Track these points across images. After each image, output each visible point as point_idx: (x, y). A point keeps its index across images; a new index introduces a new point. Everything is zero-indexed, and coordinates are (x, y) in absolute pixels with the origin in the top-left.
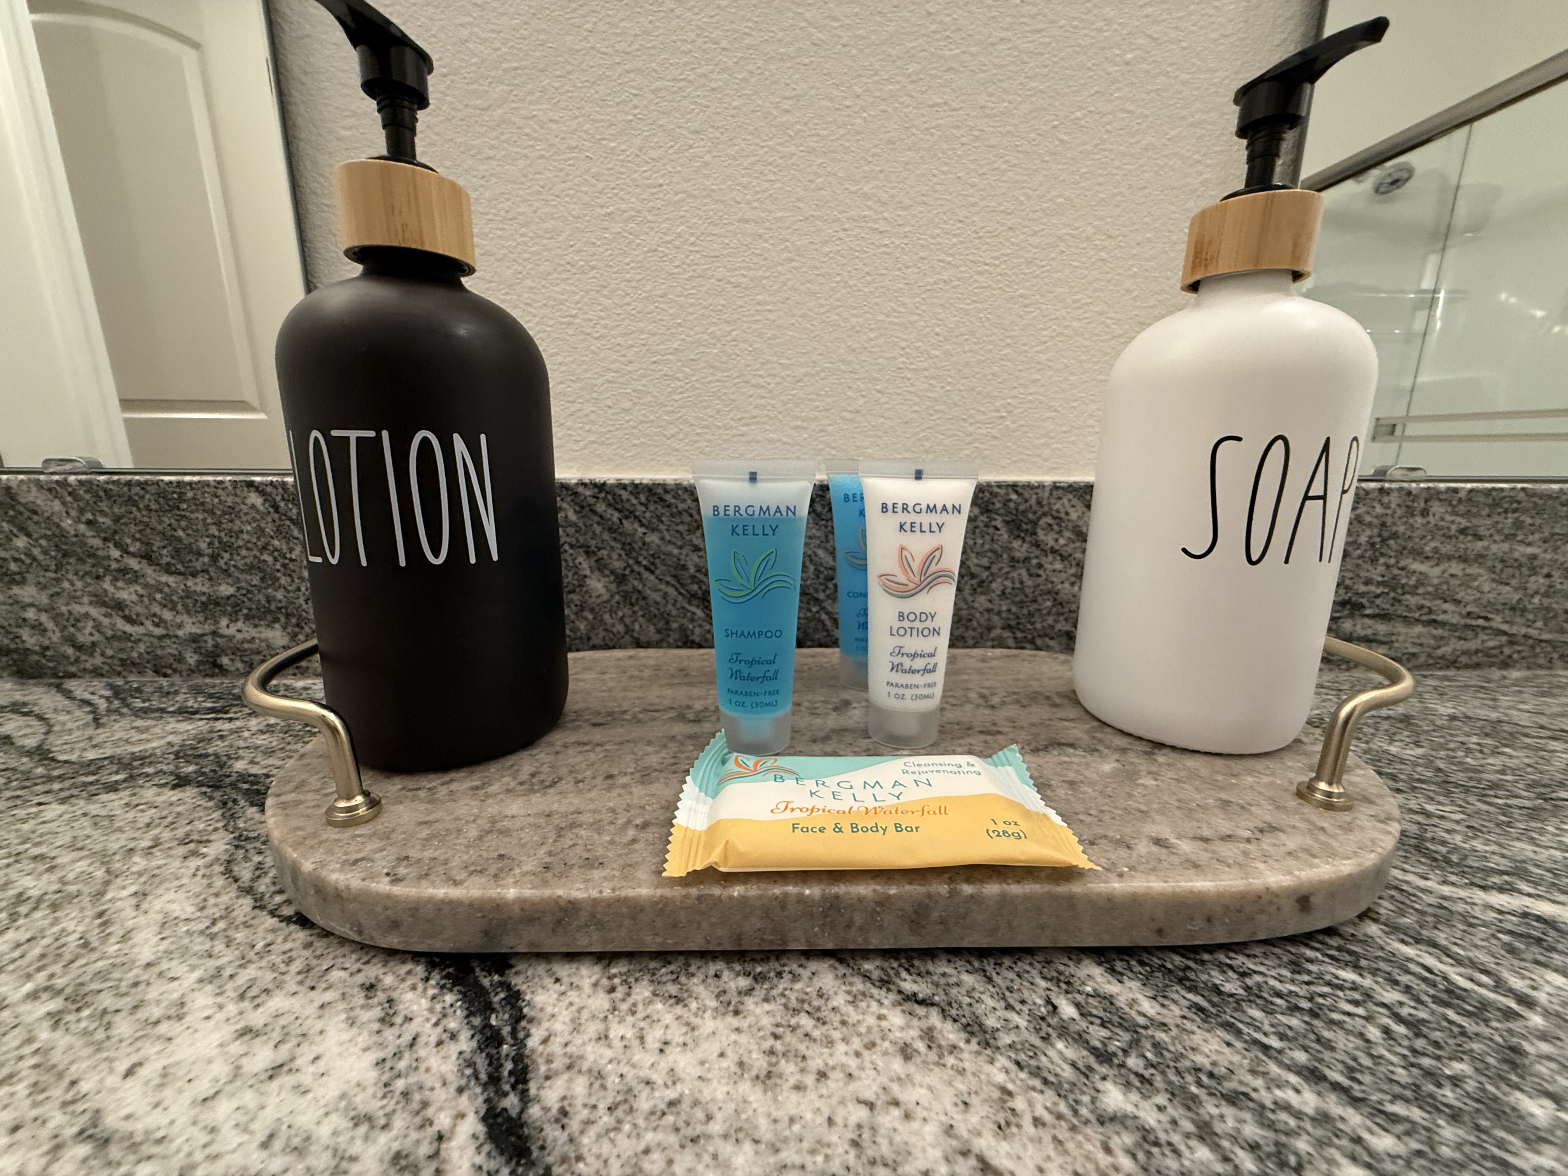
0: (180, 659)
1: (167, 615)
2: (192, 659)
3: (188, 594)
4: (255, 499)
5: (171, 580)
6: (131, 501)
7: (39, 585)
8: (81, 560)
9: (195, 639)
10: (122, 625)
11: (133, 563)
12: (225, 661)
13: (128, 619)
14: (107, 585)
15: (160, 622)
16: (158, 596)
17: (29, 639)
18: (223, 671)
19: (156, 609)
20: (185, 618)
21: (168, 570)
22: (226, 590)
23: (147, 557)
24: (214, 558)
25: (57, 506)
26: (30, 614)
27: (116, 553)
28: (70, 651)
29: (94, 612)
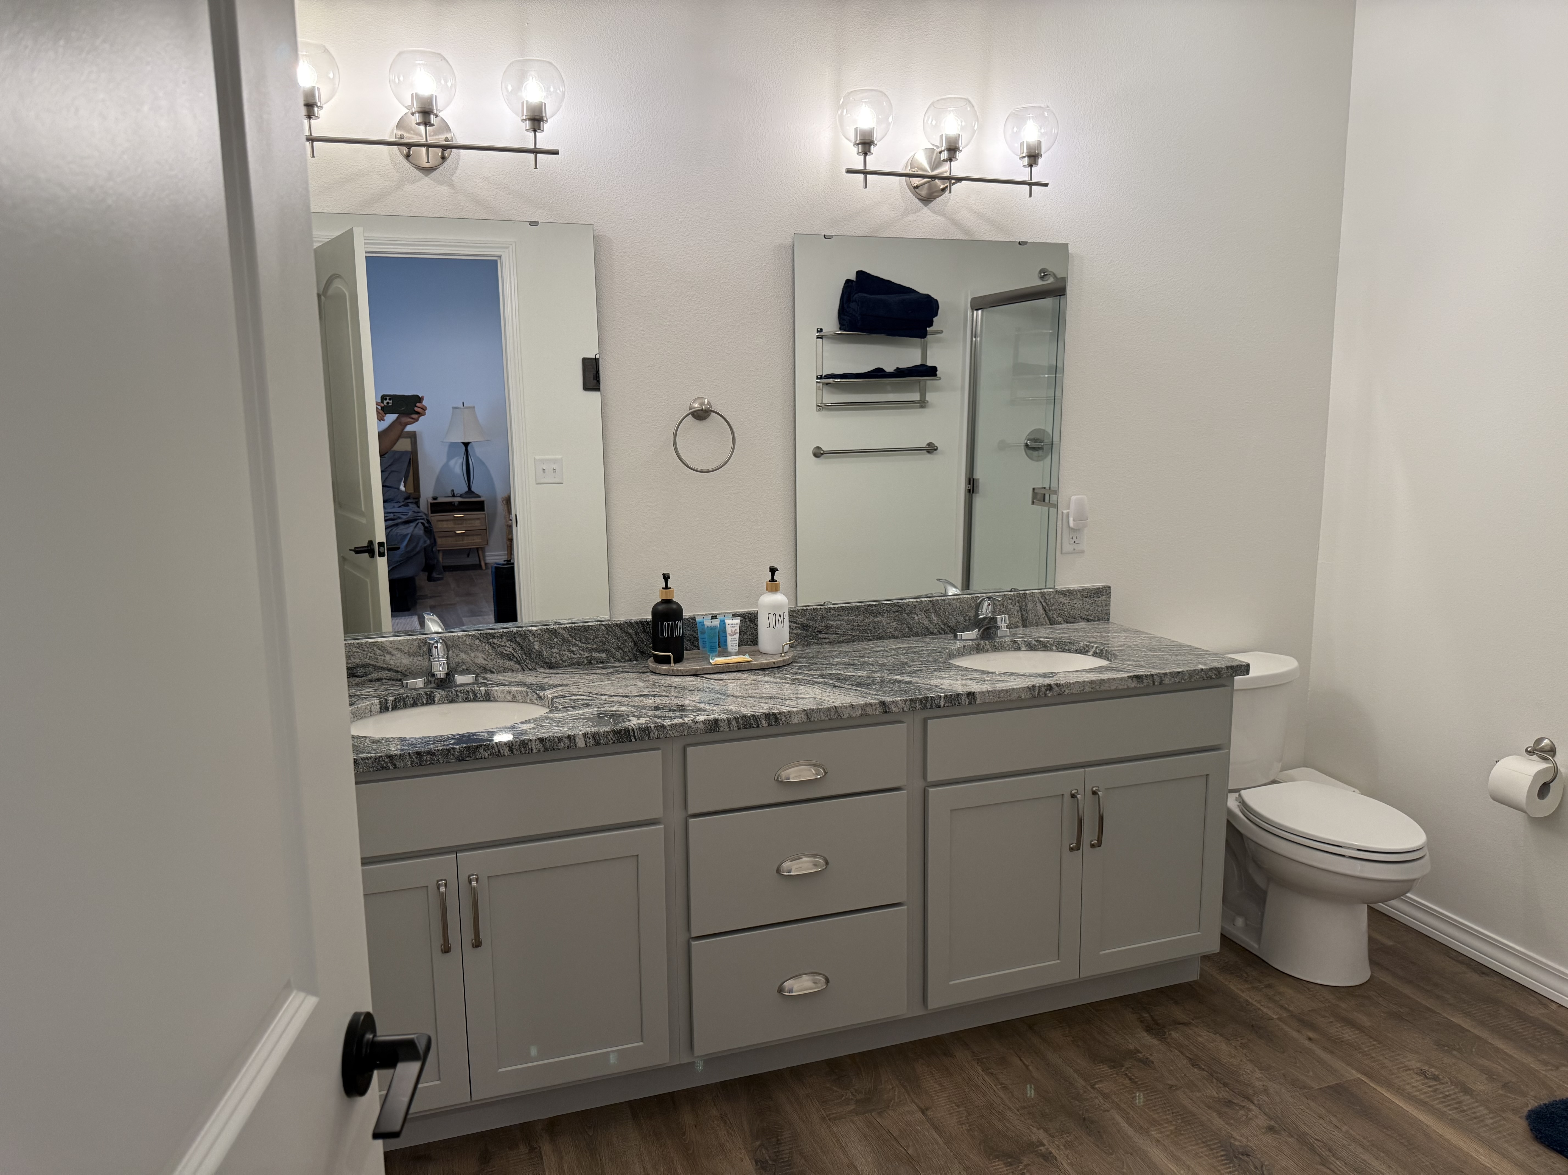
5: (584, 645)
6: (579, 630)
7: (558, 649)
8: (567, 643)
9: (587, 657)
10: (573, 656)
11: (577, 642)
12: (592, 661)
13: (574, 654)
14: (571, 647)
15: (580, 654)
16: (581, 649)
17: (553, 660)
18: (592, 664)
20: (586, 653)
22: (595, 646)
23: (580, 641)
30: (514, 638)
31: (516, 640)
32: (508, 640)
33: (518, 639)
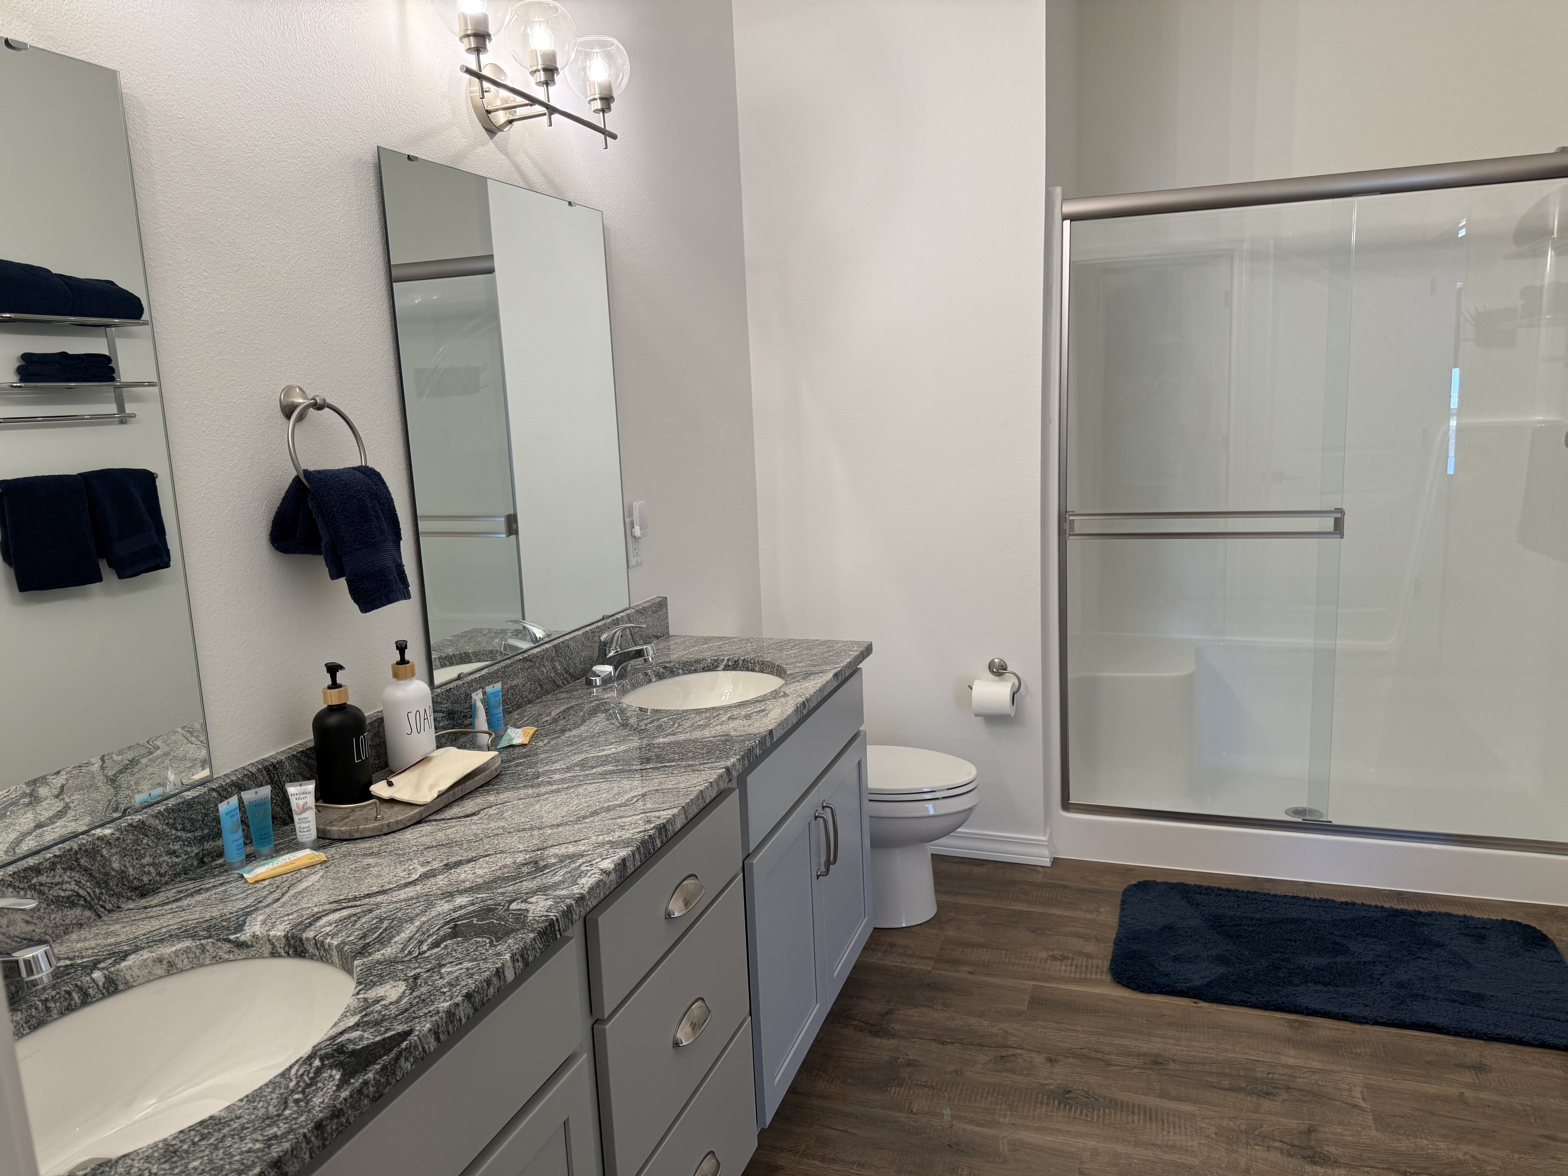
0: (192, 865)
1: (189, 849)
2: (195, 863)
3: (195, 838)
4: (215, 794)
5: (189, 835)
6: (180, 810)
7: (151, 855)
8: (164, 839)
9: (197, 854)
10: (175, 860)
11: (179, 834)
12: (206, 859)
13: (177, 857)
14: (171, 846)
15: (186, 853)
16: (186, 843)
17: (145, 880)
19: (186, 848)
20: (194, 848)
21: (189, 831)
22: (206, 831)
23: (183, 829)
24: (203, 821)
25: (157, 822)
26: (146, 869)
27: (174, 832)
28: (158, 878)
29: (166, 858)
30: (76, 861)
31: (79, 865)
32: (65, 870)
33: (82, 862)
